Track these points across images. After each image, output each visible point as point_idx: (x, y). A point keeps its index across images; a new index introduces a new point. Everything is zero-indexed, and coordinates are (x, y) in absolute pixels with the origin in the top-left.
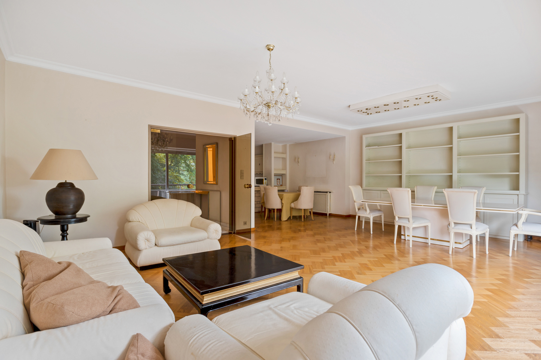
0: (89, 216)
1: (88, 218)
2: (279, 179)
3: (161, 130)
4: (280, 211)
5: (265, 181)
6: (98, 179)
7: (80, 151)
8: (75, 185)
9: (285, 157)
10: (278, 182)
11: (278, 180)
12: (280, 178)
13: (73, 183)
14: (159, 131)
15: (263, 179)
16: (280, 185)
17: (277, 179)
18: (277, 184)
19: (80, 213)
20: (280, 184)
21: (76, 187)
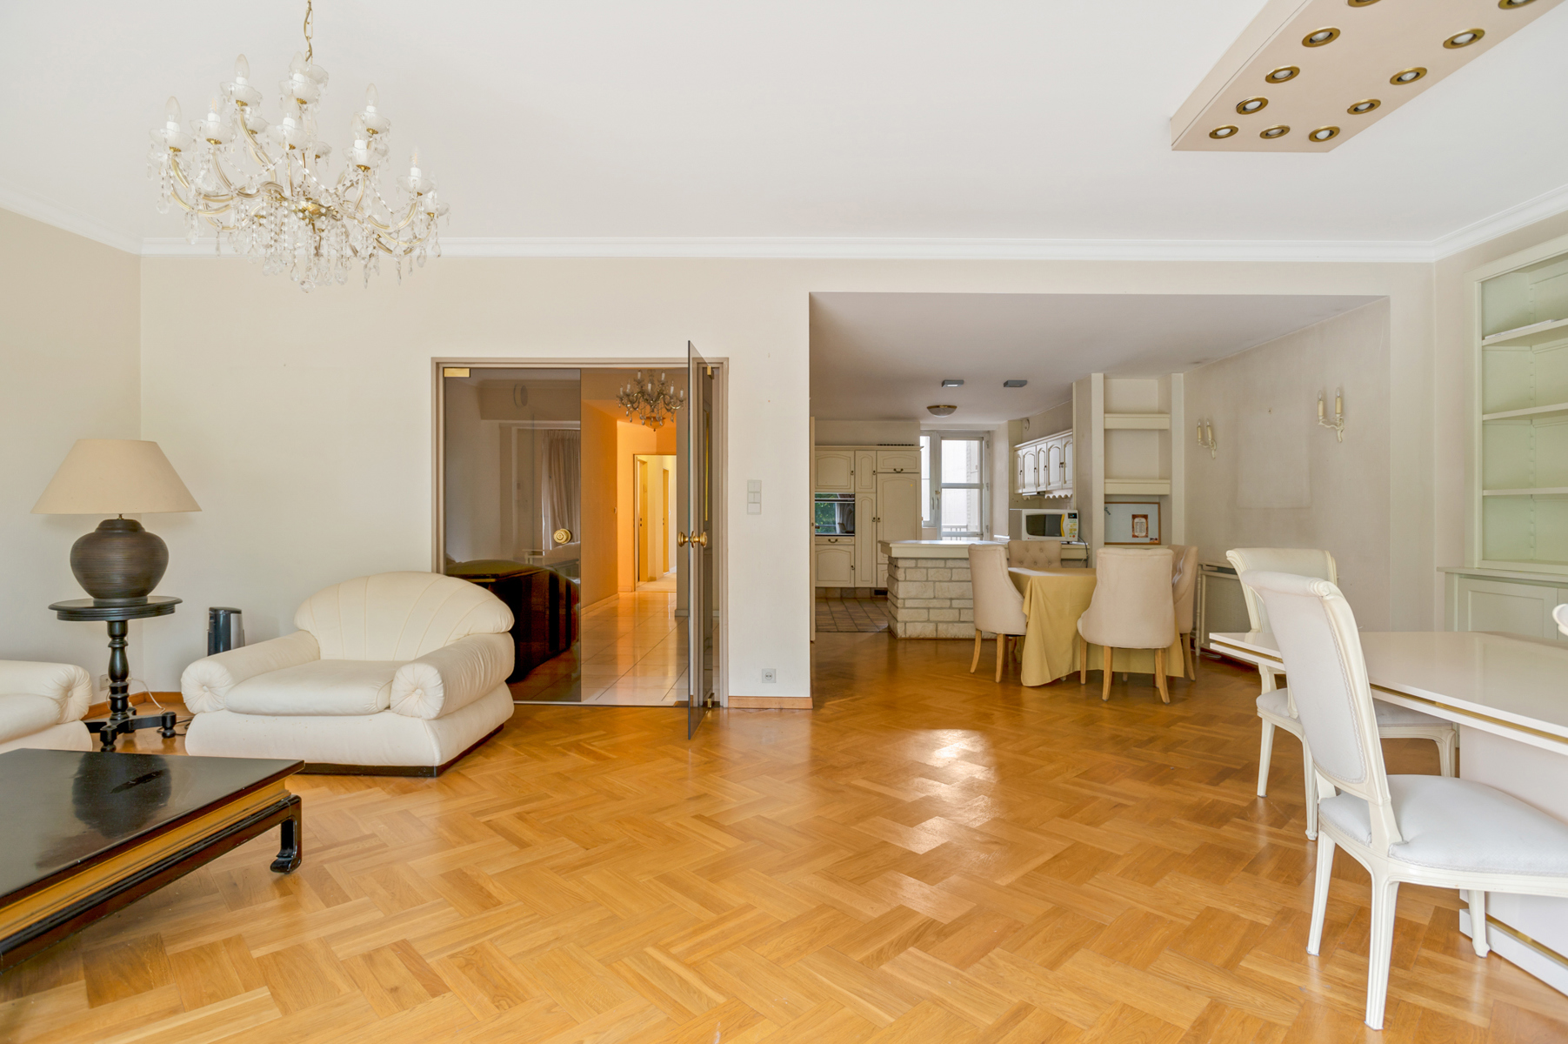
0: (179, 602)
1: (176, 606)
2: (1145, 517)
3: (471, 369)
4: (1014, 642)
5: (1067, 524)
6: (201, 510)
7: (155, 443)
8: (143, 526)
9: (1167, 427)
10: (1137, 528)
11: (1136, 520)
12: (1151, 511)
13: (138, 521)
14: (465, 373)
15: (1060, 516)
16: (1147, 540)
17: (1134, 517)
18: (1134, 536)
19: (157, 595)
20: (1150, 536)
21: (147, 530)
